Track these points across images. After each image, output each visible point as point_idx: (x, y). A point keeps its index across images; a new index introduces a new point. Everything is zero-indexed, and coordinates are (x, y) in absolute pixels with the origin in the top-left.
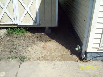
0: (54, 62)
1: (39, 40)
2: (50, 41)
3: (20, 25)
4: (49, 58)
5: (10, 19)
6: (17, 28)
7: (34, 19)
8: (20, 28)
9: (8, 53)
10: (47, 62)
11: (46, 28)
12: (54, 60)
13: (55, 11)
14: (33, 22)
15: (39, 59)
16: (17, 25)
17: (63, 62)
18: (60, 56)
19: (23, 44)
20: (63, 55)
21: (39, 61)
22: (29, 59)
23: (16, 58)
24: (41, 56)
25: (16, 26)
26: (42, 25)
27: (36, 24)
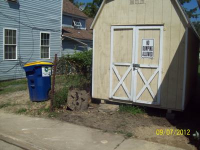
0: (163, 145)
1: (155, 124)
2: (169, 126)
3: (135, 103)
4: (159, 141)
5: (126, 93)
6: (132, 105)
7: (154, 97)
8: (135, 106)
9: (115, 128)
10: (155, 143)
11: (168, 111)
12: (164, 144)
13: (182, 89)
14: (152, 100)
15: (147, 139)
16: (132, 102)
17: (174, 148)
18: (173, 141)
19: (134, 123)
20: (177, 141)
21: (146, 141)
22: (136, 137)
23: (122, 133)
24: (150, 137)
25: (131, 104)
26: (164, 106)
27: (156, 104)
